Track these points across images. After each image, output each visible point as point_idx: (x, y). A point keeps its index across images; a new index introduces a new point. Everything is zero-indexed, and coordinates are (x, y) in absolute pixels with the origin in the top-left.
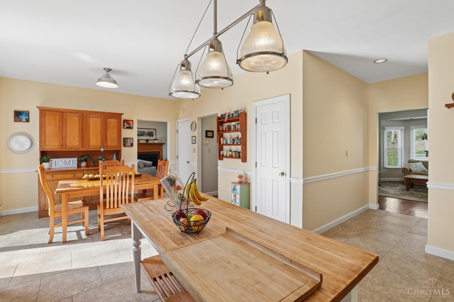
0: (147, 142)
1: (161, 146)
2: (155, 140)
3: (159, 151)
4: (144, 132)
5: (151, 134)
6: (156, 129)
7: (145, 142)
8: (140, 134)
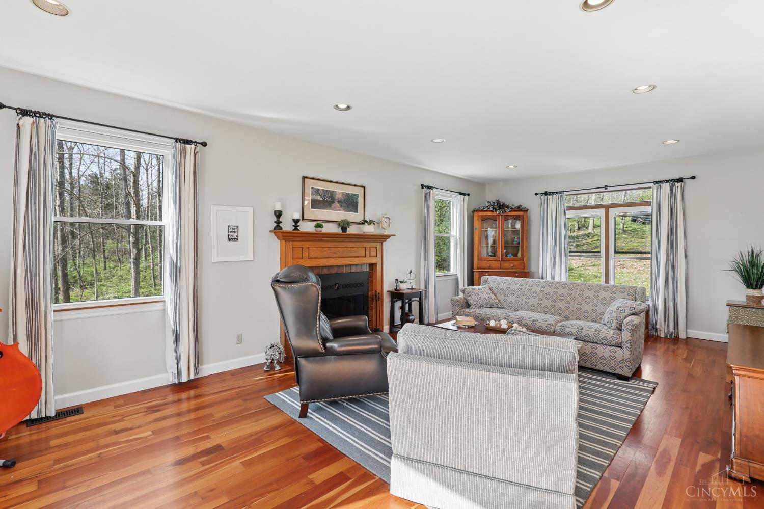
0: (344, 229)
1: (378, 245)
2: (365, 222)
3: (373, 261)
4: (332, 194)
5: (350, 203)
6: (364, 187)
7: (338, 230)
8: (321, 199)
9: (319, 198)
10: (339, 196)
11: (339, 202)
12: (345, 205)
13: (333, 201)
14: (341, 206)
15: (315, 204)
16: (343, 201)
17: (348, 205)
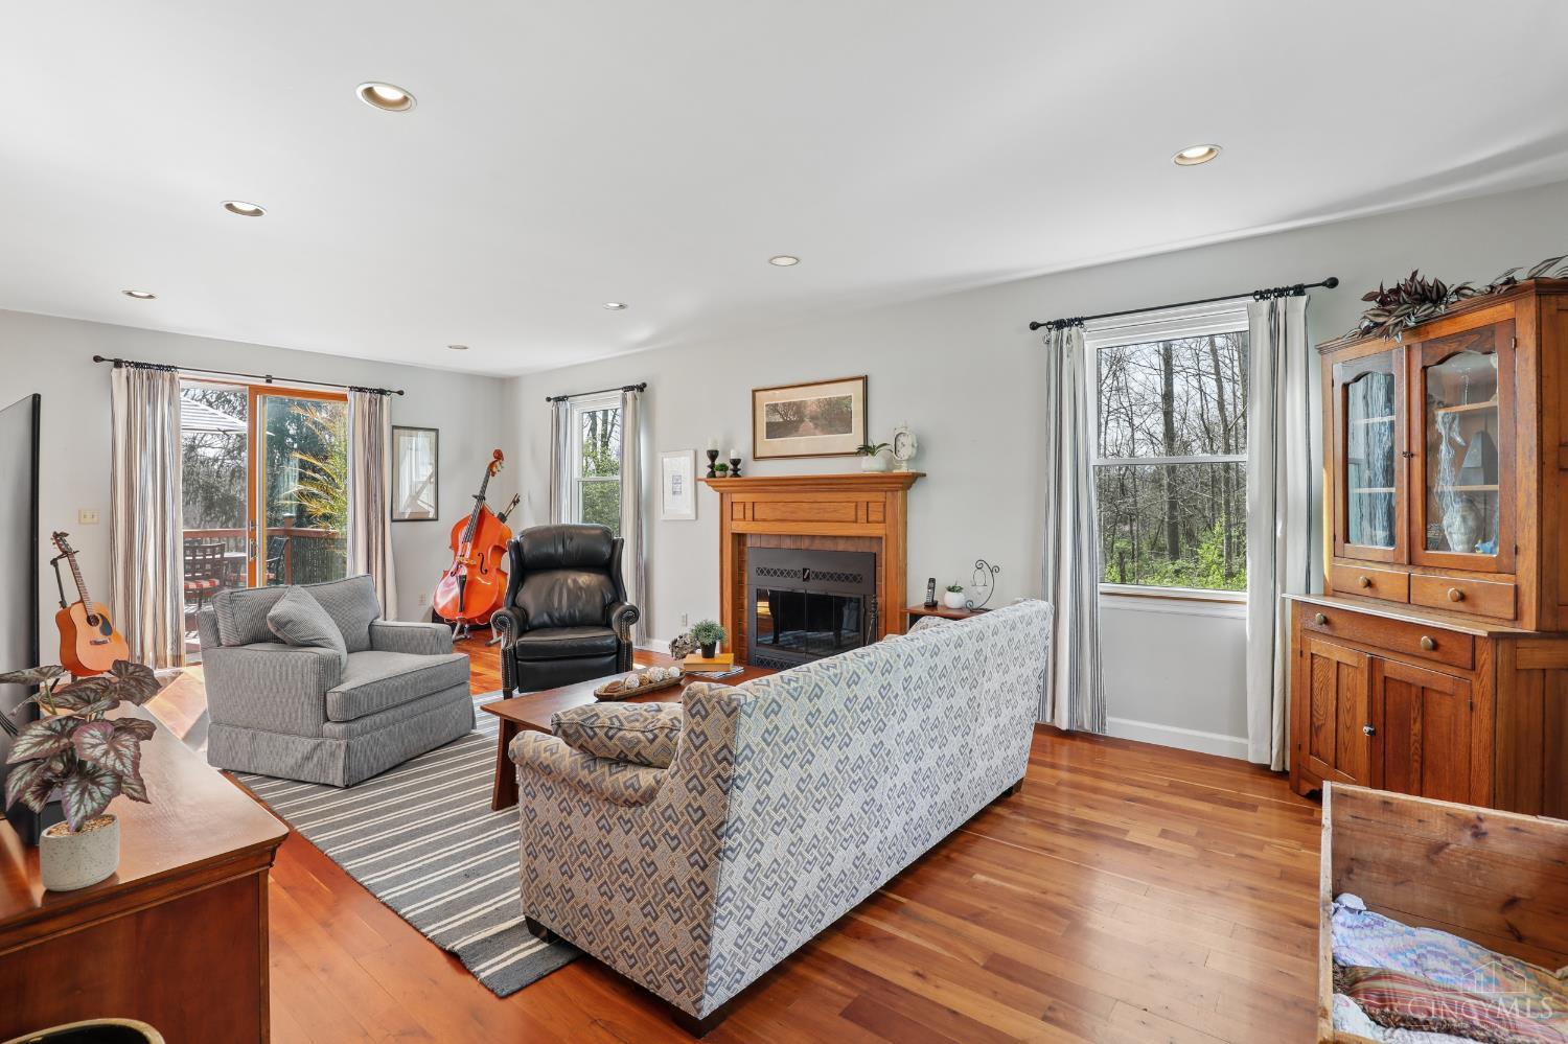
1: (889, 497)
2: (865, 449)
3: (874, 531)
5: (836, 417)
6: (864, 378)
8: (781, 420)
9: (778, 418)
10: (812, 409)
11: (813, 418)
12: (824, 422)
13: (801, 421)
14: (816, 426)
15: (774, 430)
16: (820, 416)
17: (830, 422)
